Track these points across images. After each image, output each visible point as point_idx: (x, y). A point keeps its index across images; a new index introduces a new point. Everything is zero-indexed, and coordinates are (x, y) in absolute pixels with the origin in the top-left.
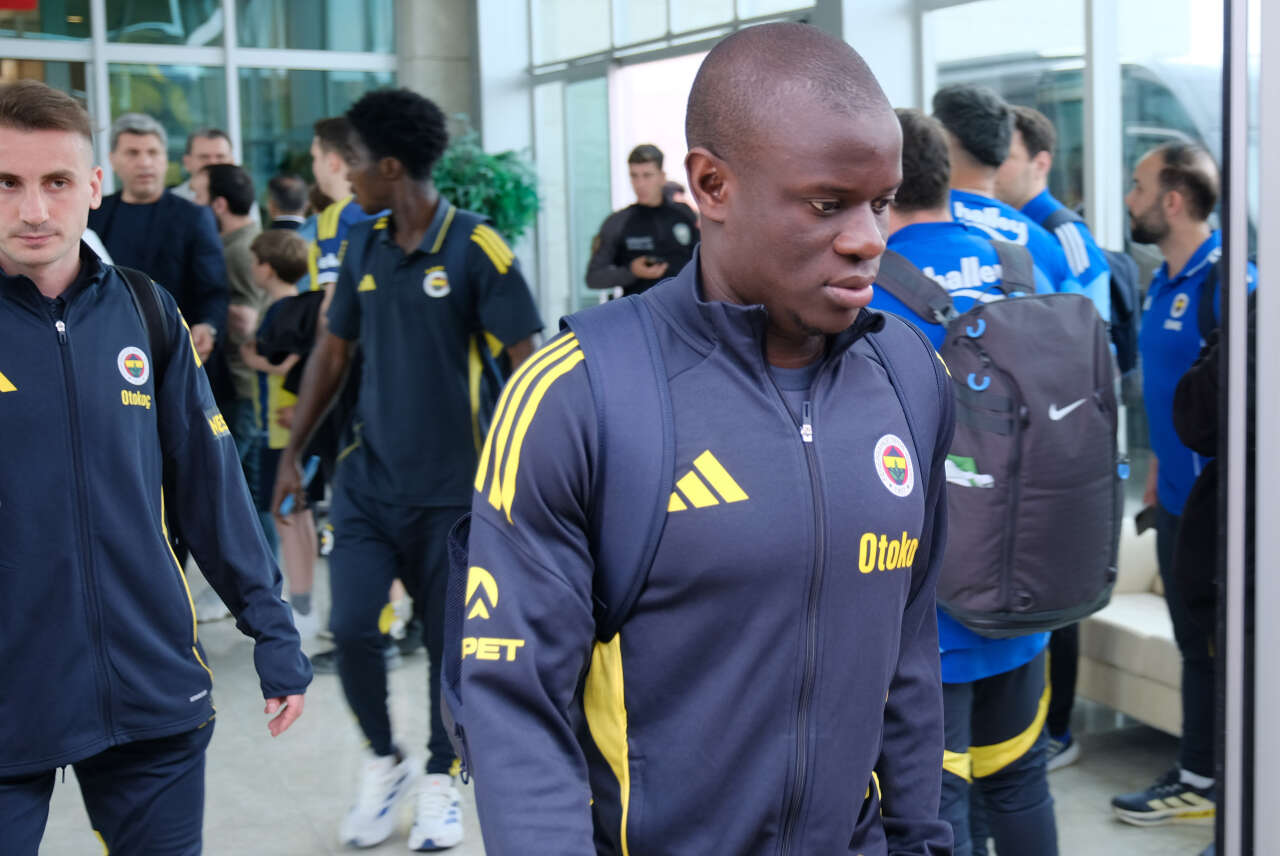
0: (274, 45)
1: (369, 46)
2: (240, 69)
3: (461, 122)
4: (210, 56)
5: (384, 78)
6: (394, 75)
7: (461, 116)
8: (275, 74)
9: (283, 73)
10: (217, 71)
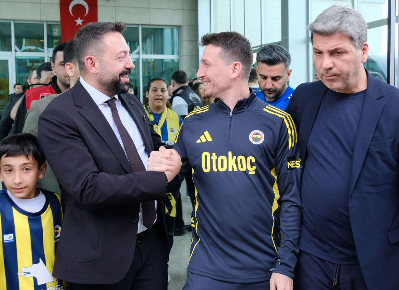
0: (151, 54)
1: (173, 53)
2: (143, 59)
3: (193, 71)
4: (136, 56)
5: (176, 61)
6: (178, 60)
7: (194, 70)
8: (152, 61)
9: (153, 60)
10: (138, 60)
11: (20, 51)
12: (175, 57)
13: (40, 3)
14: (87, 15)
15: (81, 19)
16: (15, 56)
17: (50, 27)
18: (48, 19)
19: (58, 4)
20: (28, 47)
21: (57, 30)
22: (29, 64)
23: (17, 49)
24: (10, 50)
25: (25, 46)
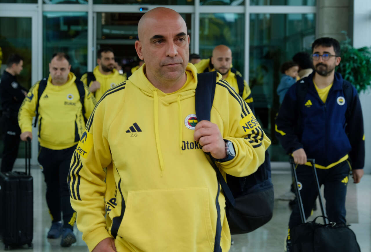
2: (251, 15)
3: (343, 34)
4: (240, 10)
5: (310, 17)
6: (315, 15)
7: (343, 32)
8: (265, 18)
9: (268, 16)
10: (242, 16)
11: (51, 3)
12: (308, 10)
16: (43, 12)
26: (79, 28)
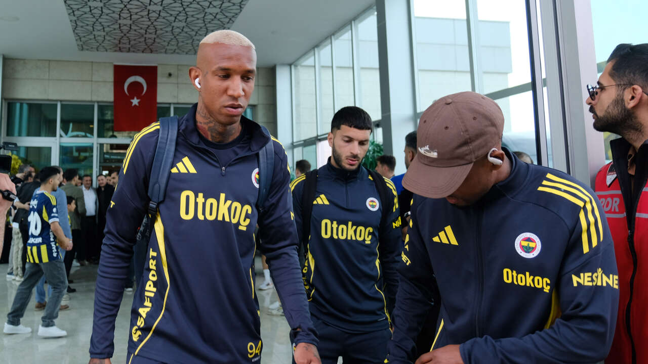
11: (66, 137)
13: (92, 81)
14: (145, 94)
15: (137, 99)
16: (60, 143)
17: (102, 108)
18: (100, 99)
19: (111, 82)
20: (75, 133)
21: (109, 113)
22: (76, 154)
23: (63, 134)
24: (54, 135)
25: (72, 131)
26: (87, 154)
